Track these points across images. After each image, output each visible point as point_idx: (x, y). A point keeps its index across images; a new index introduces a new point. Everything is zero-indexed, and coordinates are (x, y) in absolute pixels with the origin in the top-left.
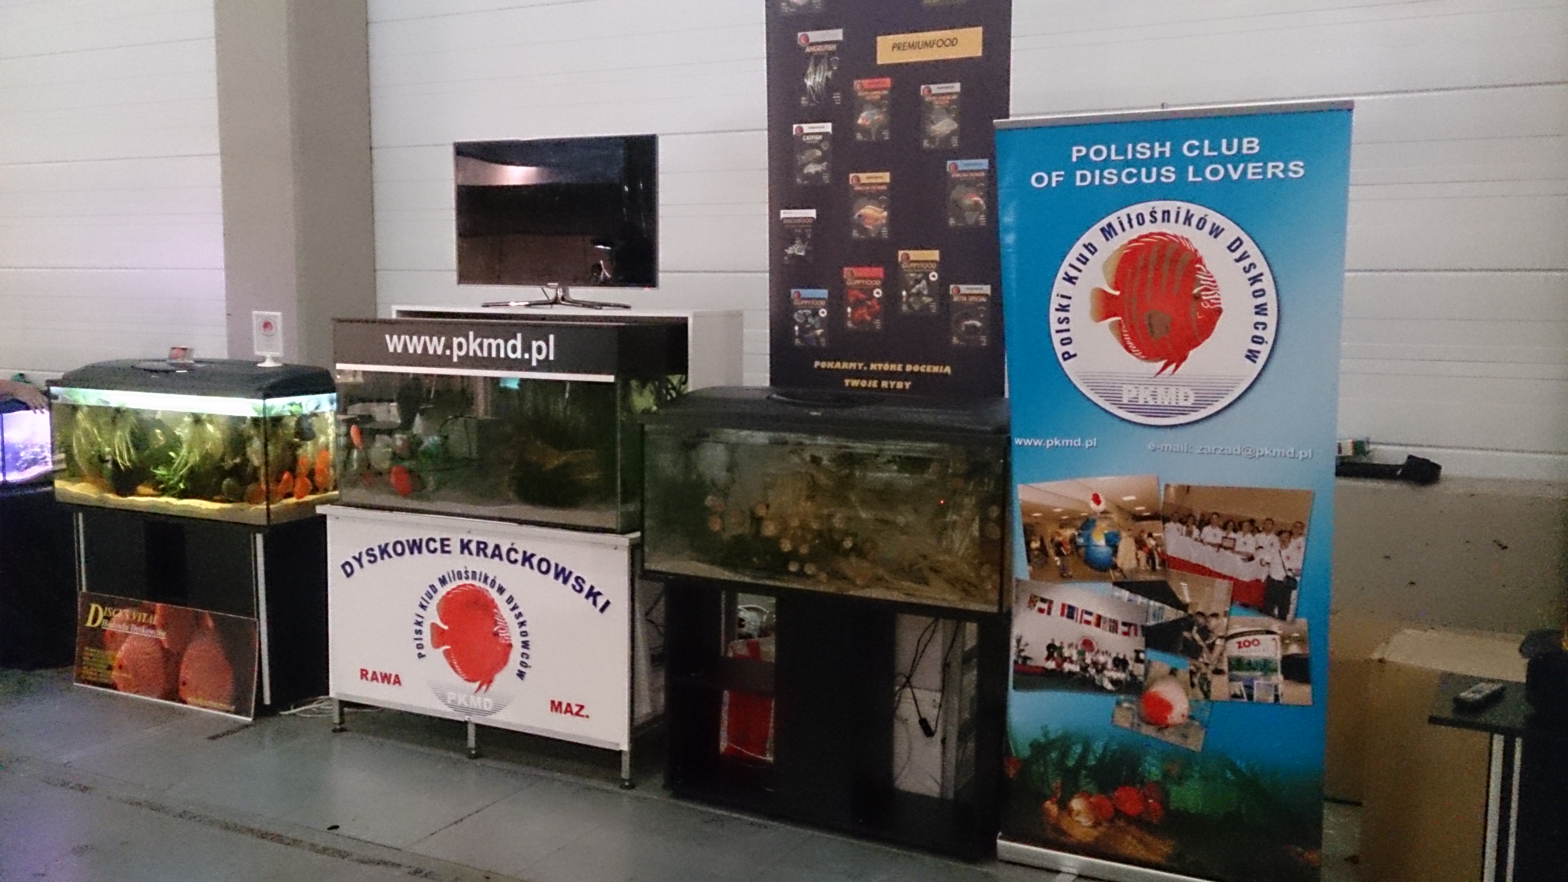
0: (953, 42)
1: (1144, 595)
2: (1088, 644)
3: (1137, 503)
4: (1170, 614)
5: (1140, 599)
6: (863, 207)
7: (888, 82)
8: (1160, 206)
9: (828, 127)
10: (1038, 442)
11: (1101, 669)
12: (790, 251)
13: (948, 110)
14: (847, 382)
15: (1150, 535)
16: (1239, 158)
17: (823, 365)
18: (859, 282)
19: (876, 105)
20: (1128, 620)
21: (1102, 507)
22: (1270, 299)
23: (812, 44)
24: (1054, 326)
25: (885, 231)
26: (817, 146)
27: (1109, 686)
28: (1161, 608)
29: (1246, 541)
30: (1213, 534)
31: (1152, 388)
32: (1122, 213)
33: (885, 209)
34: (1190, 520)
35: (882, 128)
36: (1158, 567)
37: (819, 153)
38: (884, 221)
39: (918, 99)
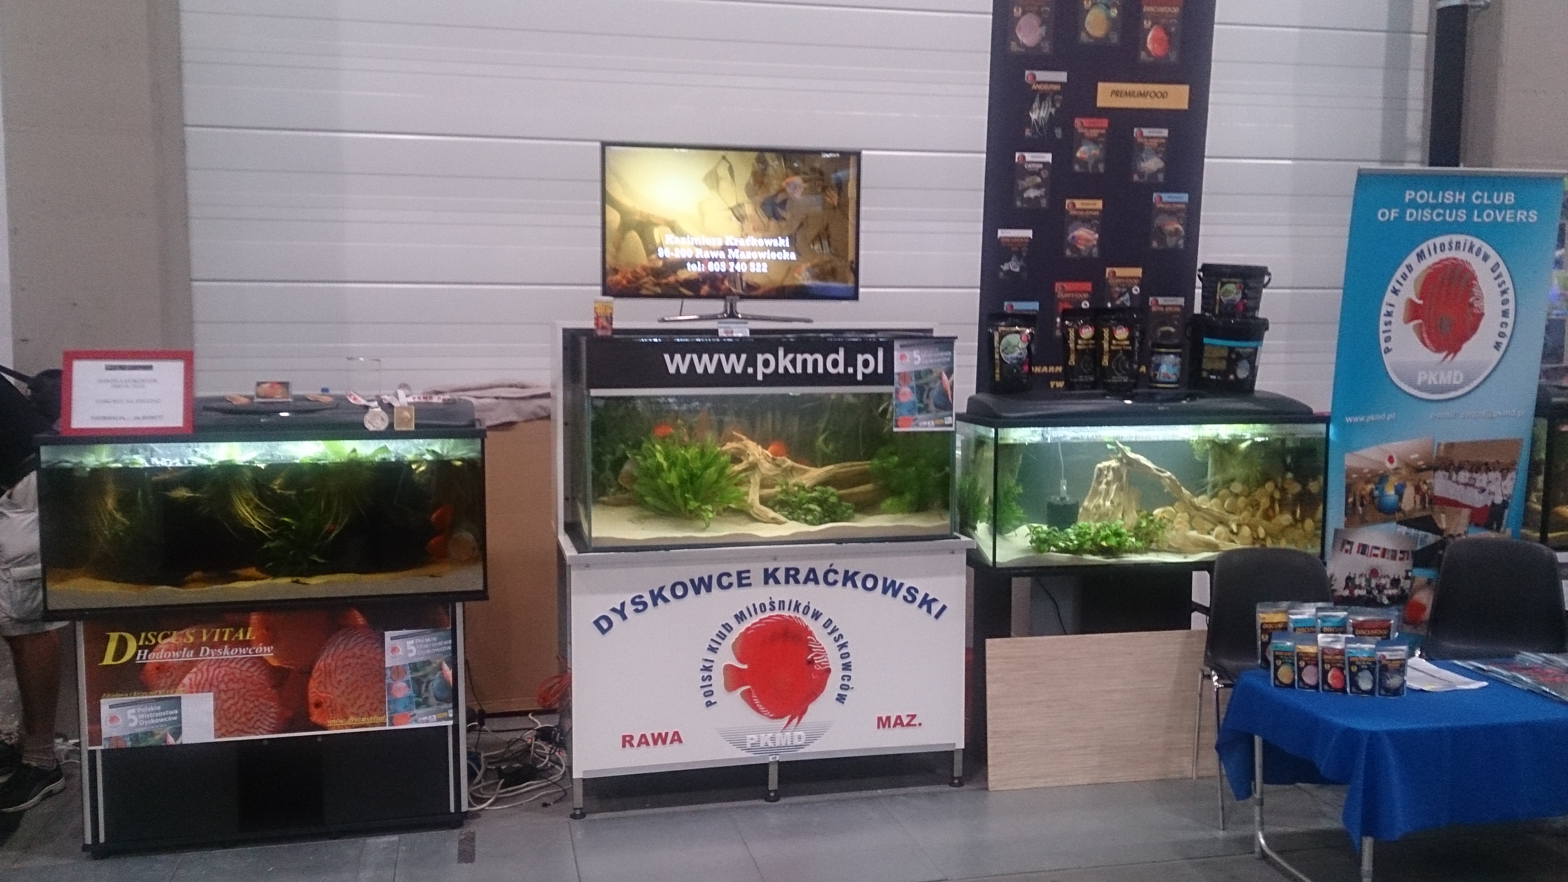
0: (1163, 95)
1: (1416, 528)
2: (1374, 573)
3: (1418, 460)
4: (1432, 538)
5: (1413, 531)
6: (1077, 229)
7: (1105, 123)
8: (1455, 238)
9: (1048, 157)
10: (1362, 419)
11: (1381, 588)
12: (1005, 267)
13: (1157, 152)
14: (1052, 384)
15: (1425, 482)
16: (1502, 207)
18: (1068, 295)
19: (1095, 141)
20: (1402, 549)
21: (1395, 465)
22: (1511, 306)
23: (1039, 83)
24: (1382, 327)
25: (1095, 250)
26: (1037, 173)
27: (1386, 602)
28: (1426, 536)
29: (1482, 479)
30: (1464, 476)
31: (1437, 372)
32: (1430, 243)
33: (1096, 232)
34: (1452, 467)
35: (1097, 161)
36: (1427, 505)
37: (1039, 180)
38: (1095, 242)
39: (1131, 139)
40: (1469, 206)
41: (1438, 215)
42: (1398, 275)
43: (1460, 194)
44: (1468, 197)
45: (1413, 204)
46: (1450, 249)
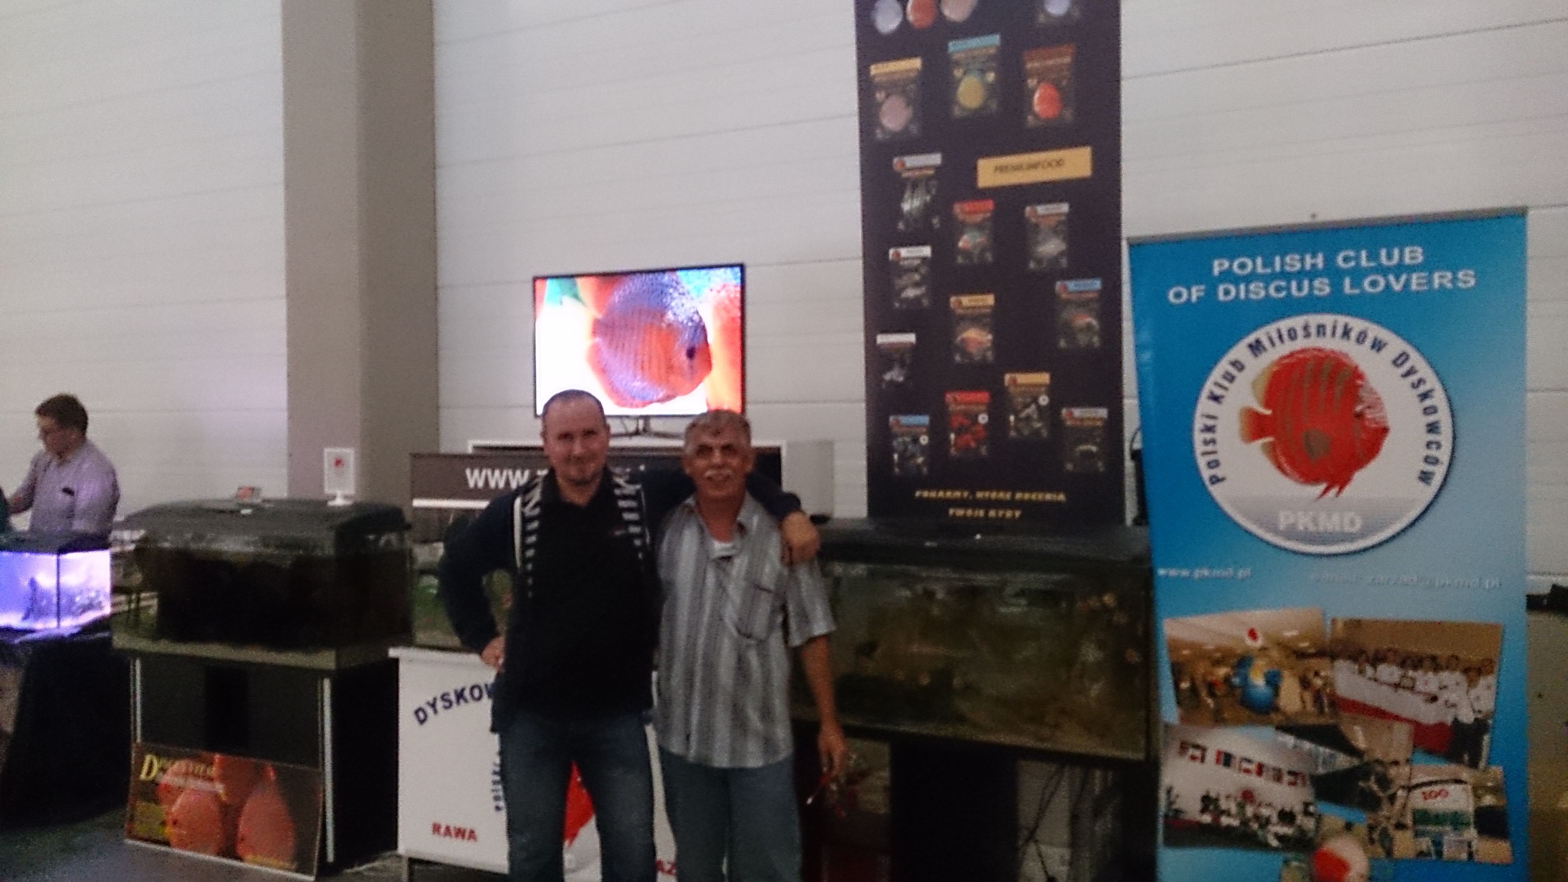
0: (1059, 163)
1: (1312, 740)
2: (1248, 796)
3: (1302, 638)
4: (1343, 761)
5: (1307, 745)
6: (965, 330)
7: (990, 205)
8: (1314, 320)
9: (926, 251)
10: (1185, 573)
11: (1265, 823)
12: (888, 377)
13: (1055, 231)
14: (951, 511)
15: (1317, 674)
16: (1400, 269)
17: (926, 494)
18: (963, 407)
19: (979, 227)
20: (1295, 769)
21: (1259, 643)
22: (1443, 417)
23: (909, 169)
24: (1199, 448)
25: (989, 354)
26: (916, 270)
27: (1274, 843)
28: (1331, 756)
29: (1428, 681)
30: (1389, 672)
31: (1311, 513)
32: (1272, 329)
33: (990, 332)
34: (1363, 657)
35: (983, 250)
36: (1326, 710)
37: (917, 277)
38: (989, 345)
39: (1022, 221)
40: (1334, 275)
41: (1278, 289)
42: (1217, 374)
43: (1314, 256)
44: (1329, 261)
45: (1227, 276)
46: (1307, 335)
